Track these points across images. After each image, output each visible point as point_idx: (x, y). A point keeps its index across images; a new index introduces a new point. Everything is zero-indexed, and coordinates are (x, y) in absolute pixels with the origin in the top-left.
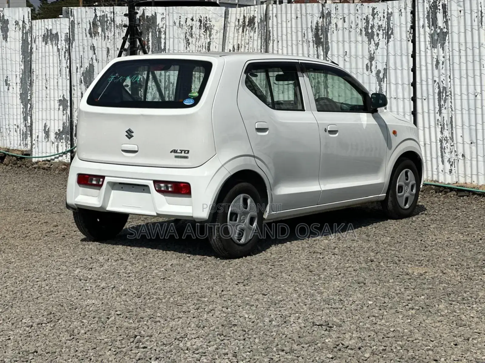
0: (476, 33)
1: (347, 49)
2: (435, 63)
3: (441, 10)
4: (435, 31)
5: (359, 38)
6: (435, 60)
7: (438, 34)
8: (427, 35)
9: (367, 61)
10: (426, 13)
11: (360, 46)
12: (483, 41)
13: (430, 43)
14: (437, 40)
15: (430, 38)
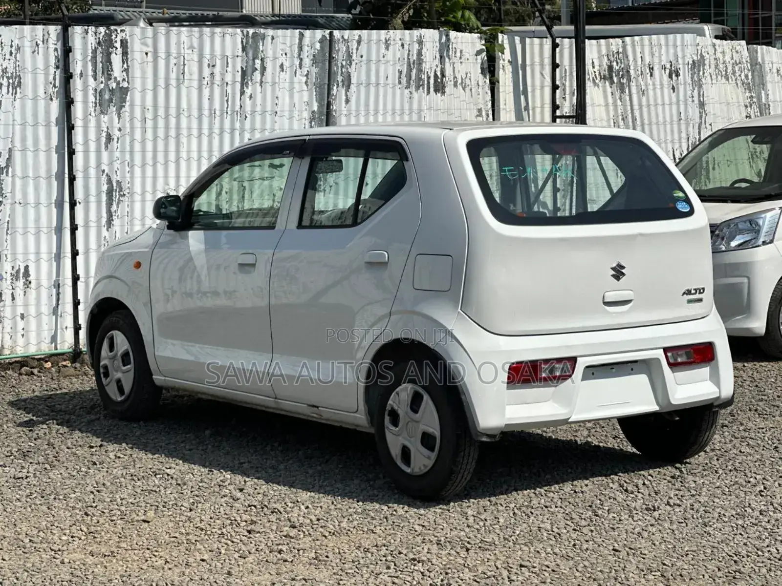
0: (173, 91)
2: (104, 140)
3: (120, 50)
4: (107, 85)
6: (104, 134)
7: (112, 91)
8: (91, 92)
10: (90, 51)
12: (184, 105)
13: (96, 106)
14: (111, 101)
15: (96, 97)
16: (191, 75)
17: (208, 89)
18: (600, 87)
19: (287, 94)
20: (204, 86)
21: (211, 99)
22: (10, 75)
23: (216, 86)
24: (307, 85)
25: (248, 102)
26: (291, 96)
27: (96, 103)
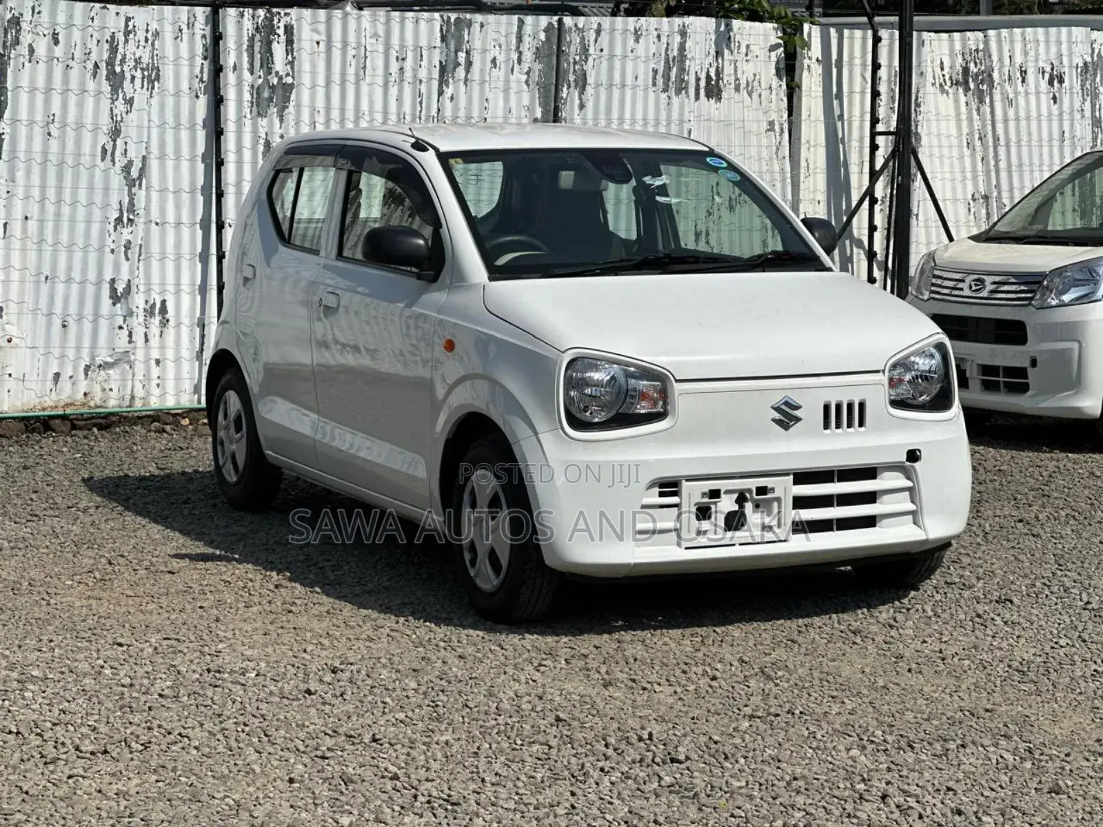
0: (351, 89)
1: (56, 107)
2: (261, 148)
3: (283, 38)
4: (266, 80)
5: (91, 85)
6: (262, 141)
7: (272, 88)
8: (246, 88)
9: (104, 139)
10: (246, 39)
11: (90, 102)
12: (365, 107)
13: (252, 106)
14: (270, 99)
15: (252, 95)
16: (374, 70)
17: (396, 87)
18: (951, 96)
19: (501, 95)
20: (391, 84)
21: (399, 100)
22: (145, 66)
23: (406, 85)
24: (528, 85)
25: (448, 105)
26: (507, 99)
27: (252, 103)
